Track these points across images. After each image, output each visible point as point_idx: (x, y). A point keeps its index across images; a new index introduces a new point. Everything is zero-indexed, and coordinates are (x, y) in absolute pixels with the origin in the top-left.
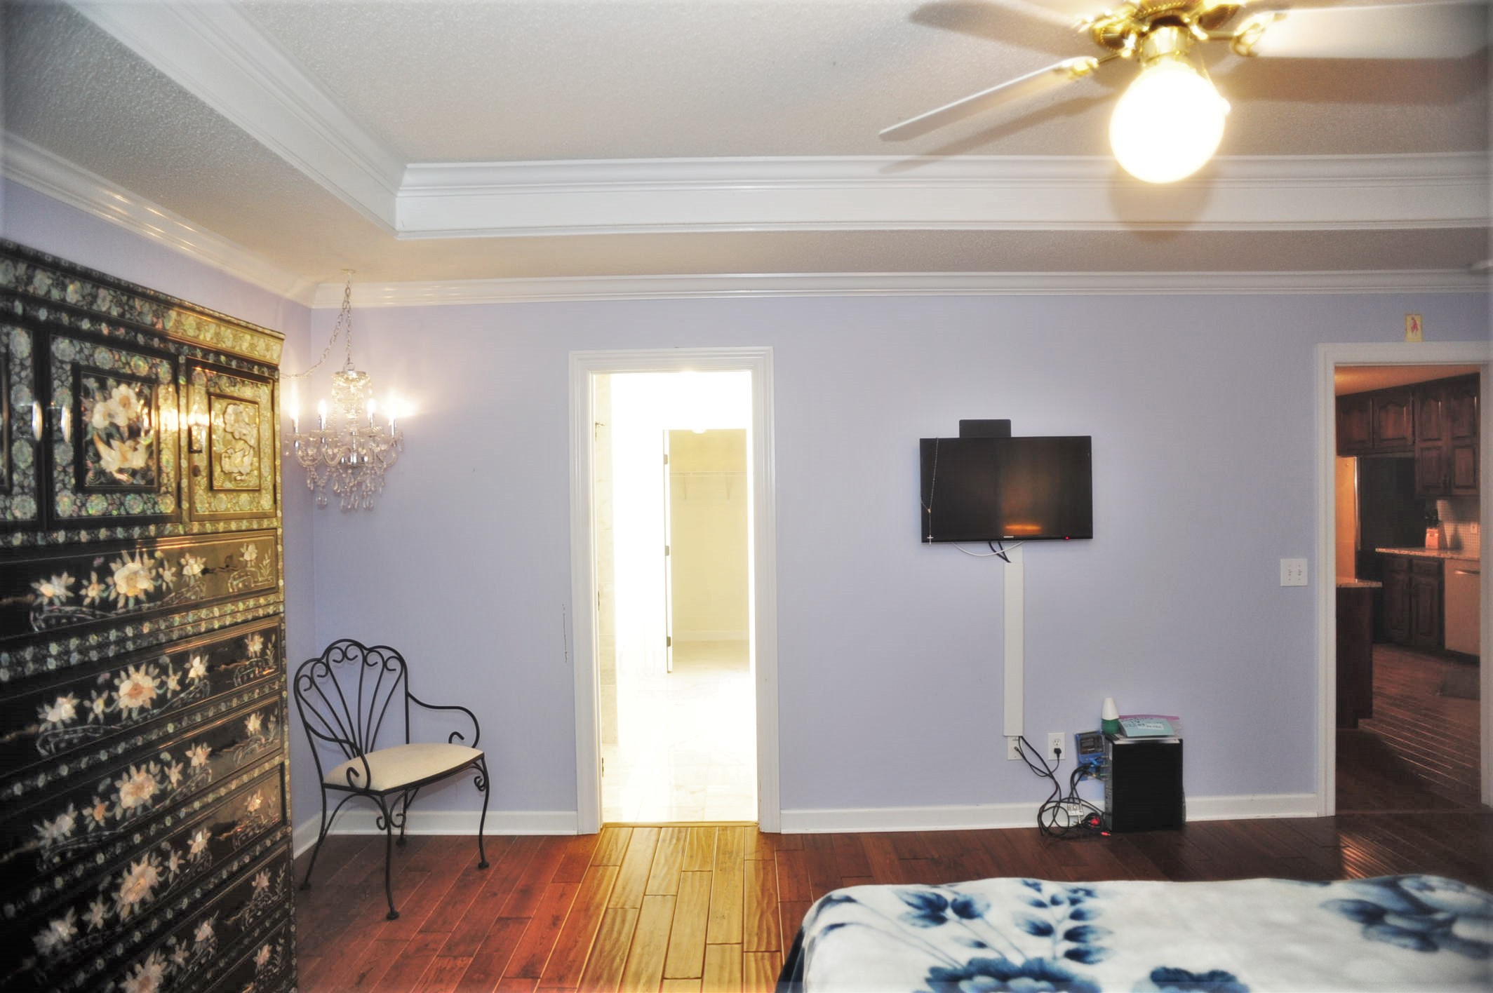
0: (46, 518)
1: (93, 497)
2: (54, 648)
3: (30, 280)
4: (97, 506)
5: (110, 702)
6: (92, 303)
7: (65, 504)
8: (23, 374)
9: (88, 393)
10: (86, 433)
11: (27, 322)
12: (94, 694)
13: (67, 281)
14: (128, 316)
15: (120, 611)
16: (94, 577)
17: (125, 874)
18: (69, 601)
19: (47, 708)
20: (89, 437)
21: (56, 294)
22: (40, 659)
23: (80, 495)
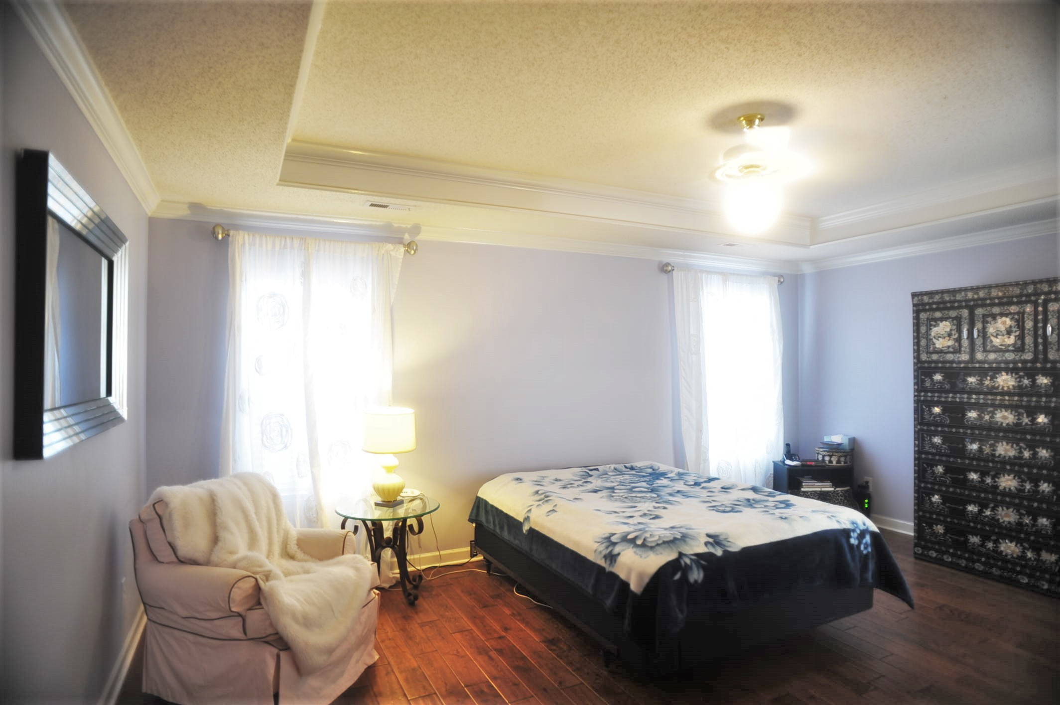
0: (972, 359)
1: (991, 354)
2: (974, 396)
3: (966, 295)
4: (992, 356)
5: (992, 417)
6: (990, 295)
7: (979, 356)
8: (966, 321)
9: (987, 322)
10: (987, 335)
11: (966, 307)
12: (986, 413)
13: (979, 291)
14: (1007, 293)
15: (1000, 390)
16: (989, 378)
17: (1002, 475)
18: (978, 384)
19: (968, 412)
20: (988, 336)
21: (976, 296)
22: (970, 398)
23: (985, 353)
